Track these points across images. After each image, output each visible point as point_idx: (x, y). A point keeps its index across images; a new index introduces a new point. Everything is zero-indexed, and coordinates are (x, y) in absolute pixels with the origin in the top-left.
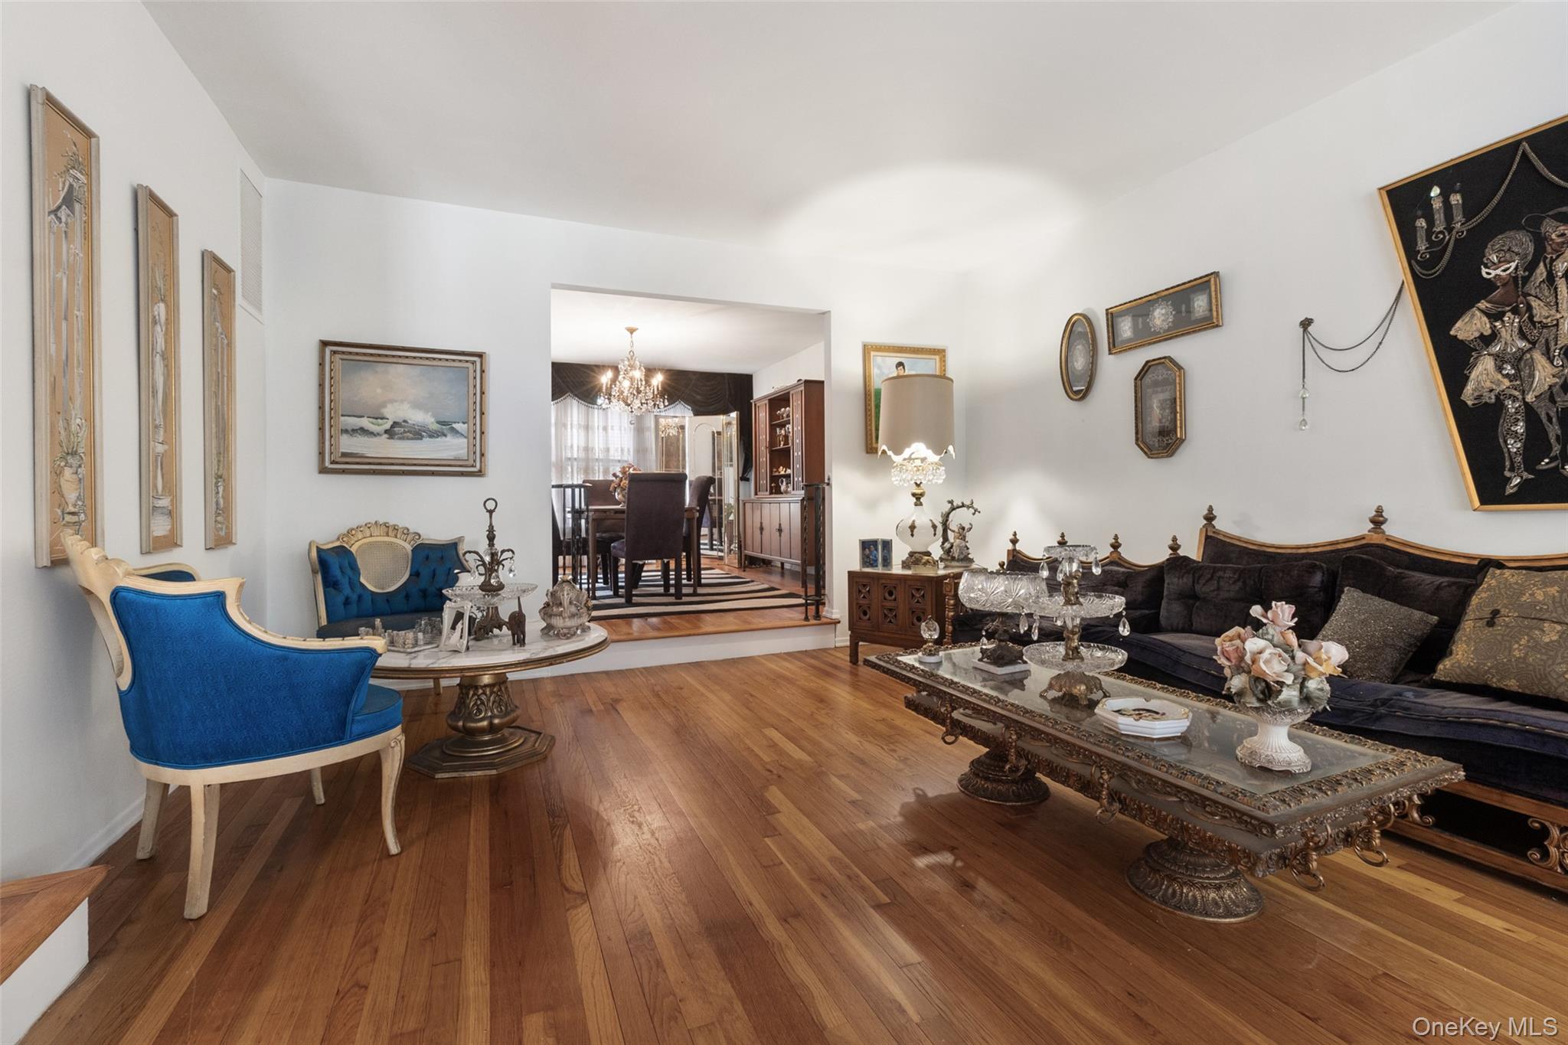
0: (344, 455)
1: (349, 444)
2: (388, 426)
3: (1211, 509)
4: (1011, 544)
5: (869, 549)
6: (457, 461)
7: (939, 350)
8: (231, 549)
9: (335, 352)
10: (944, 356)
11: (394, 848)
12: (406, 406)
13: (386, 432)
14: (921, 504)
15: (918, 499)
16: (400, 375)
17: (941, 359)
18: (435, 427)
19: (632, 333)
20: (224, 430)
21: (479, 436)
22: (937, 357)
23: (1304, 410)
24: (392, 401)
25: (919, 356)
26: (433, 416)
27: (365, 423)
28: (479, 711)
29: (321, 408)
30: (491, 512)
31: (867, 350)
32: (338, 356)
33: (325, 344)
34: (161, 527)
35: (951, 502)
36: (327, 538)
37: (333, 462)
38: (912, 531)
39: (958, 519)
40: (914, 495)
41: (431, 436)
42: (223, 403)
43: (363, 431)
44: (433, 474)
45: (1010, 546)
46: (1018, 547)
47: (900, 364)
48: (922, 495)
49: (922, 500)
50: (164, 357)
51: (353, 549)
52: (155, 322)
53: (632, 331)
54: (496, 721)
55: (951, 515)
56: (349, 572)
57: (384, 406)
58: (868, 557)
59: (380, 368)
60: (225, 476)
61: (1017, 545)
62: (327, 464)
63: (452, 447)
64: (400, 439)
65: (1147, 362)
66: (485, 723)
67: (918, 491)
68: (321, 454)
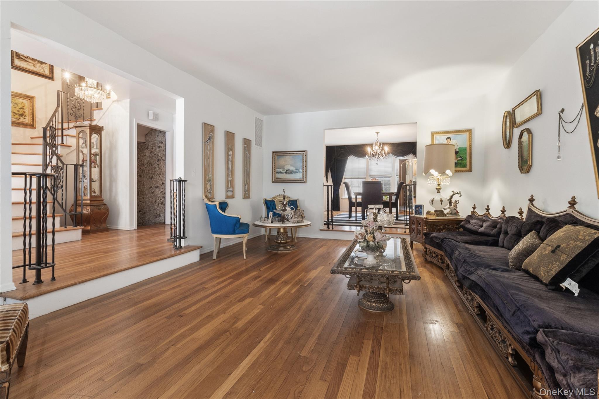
0: (277, 178)
1: (278, 176)
2: (285, 171)
3: (532, 196)
4: (473, 209)
5: (418, 208)
6: (300, 179)
7: (468, 130)
8: (250, 199)
9: (275, 154)
10: (471, 132)
11: (245, 258)
12: (289, 166)
13: (285, 172)
14: (440, 192)
15: (438, 190)
16: (288, 158)
17: (469, 134)
18: (295, 170)
19: (377, 134)
20: (248, 174)
21: (305, 172)
22: (468, 133)
23: (559, 151)
24: (286, 165)
25: (458, 134)
26: (295, 168)
27: (281, 170)
28: (279, 238)
29: (273, 167)
30: (284, 192)
31: (433, 134)
32: (276, 155)
33: (273, 152)
34: (230, 194)
35: (453, 192)
36: (269, 198)
37: (275, 180)
38: (432, 202)
39: (456, 198)
40: (437, 189)
41: (294, 173)
42: (248, 169)
43: (281, 172)
44: (294, 182)
45: (472, 210)
46: (476, 210)
47: (449, 138)
48: (440, 189)
49: (440, 191)
50: (231, 161)
51: (275, 201)
52: (229, 155)
53: (377, 133)
54: (282, 241)
55: (453, 196)
56: (273, 206)
57: (285, 166)
58: (417, 211)
59: (284, 157)
60: (248, 183)
61: (475, 209)
62: (274, 180)
63: (299, 176)
64: (288, 174)
65: (522, 131)
66: (279, 241)
67: (438, 187)
68: (272, 178)
